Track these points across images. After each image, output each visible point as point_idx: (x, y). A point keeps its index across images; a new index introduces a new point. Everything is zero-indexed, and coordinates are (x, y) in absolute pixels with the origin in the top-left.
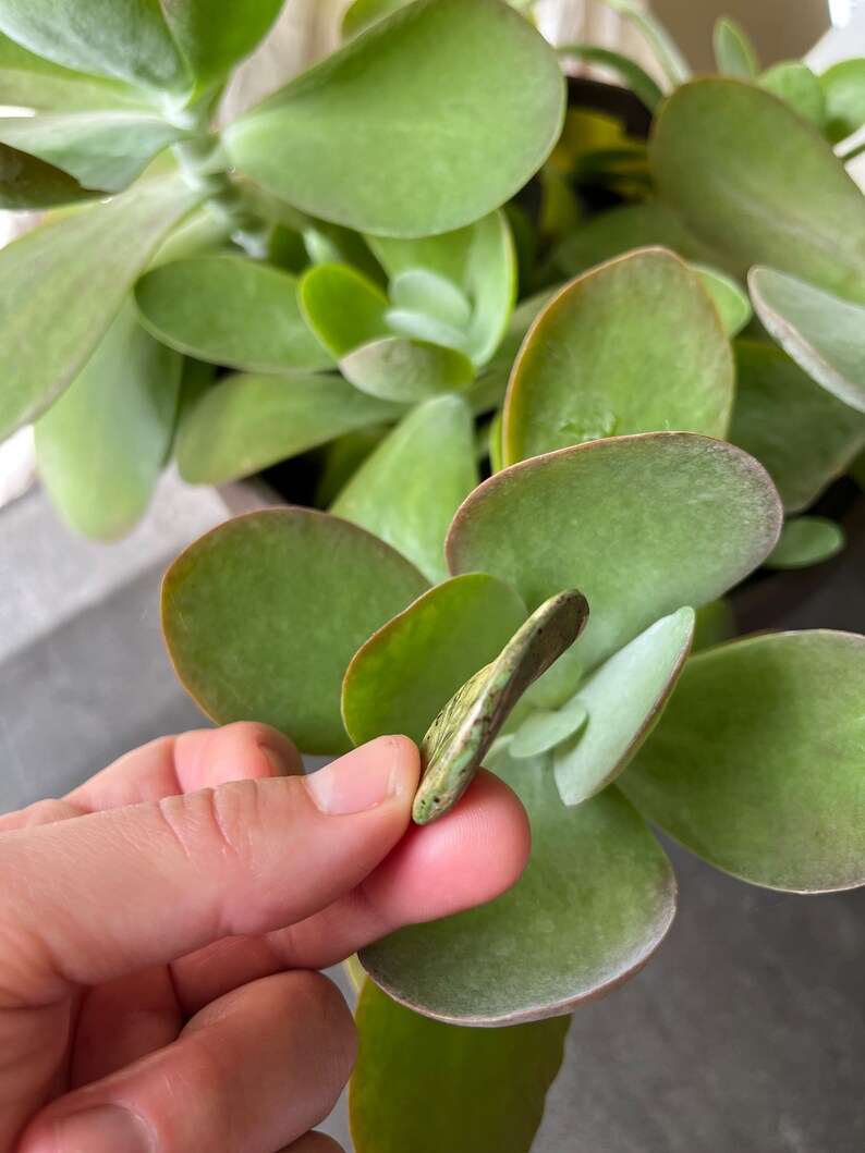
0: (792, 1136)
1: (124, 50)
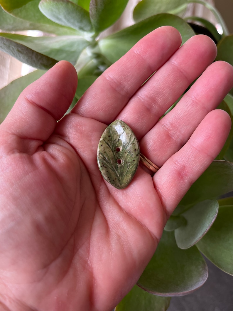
1: (77, 24)
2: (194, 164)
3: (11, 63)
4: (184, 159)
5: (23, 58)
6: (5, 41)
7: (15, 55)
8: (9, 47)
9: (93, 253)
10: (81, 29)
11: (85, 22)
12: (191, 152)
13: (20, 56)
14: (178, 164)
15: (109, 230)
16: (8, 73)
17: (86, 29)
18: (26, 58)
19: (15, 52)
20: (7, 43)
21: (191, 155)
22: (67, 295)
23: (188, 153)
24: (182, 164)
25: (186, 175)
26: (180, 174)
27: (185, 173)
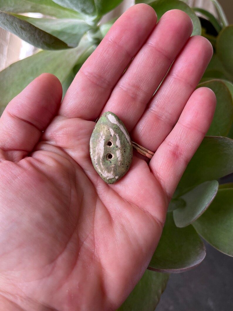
0: (211, 303)
1: (80, 6)
2: (186, 142)
3: (8, 50)
4: (177, 139)
5: (26, 36)
6: (8, 17)
7: (17, 32)
8: (12, 24)
9: (98, 244)
10: (84, 11)
11: (88, 4)
12: (182, 130)
13: (22, 34)
14: (172, 145)
15: (112, 220)
16: (5, 60)
17: (88, 11)
18: (29, 35)
19: (17, 28)
20: (11, 20)
21: (183, 134)
22: (78, 287)
23: (179, 132)
24: (175, 144)
25: (181, 154)
26: (175, 154)
27: (179, 152)
